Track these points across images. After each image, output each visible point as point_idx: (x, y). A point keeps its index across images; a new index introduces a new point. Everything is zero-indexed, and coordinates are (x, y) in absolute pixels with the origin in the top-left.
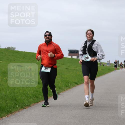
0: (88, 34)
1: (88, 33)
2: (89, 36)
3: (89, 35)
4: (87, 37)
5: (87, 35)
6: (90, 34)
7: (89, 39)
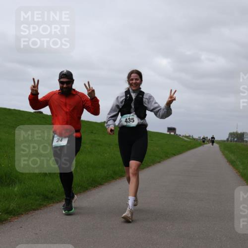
0: (132, 80)
1: (132, 77)
2: (135, 83)
3: (134, 81)
4: (131, 85)
5: (131, 82)
6: (136, 79)
7: (134, 89)
